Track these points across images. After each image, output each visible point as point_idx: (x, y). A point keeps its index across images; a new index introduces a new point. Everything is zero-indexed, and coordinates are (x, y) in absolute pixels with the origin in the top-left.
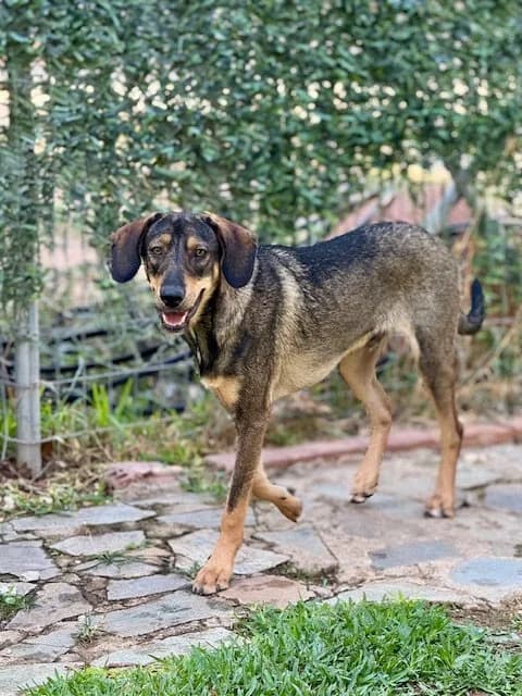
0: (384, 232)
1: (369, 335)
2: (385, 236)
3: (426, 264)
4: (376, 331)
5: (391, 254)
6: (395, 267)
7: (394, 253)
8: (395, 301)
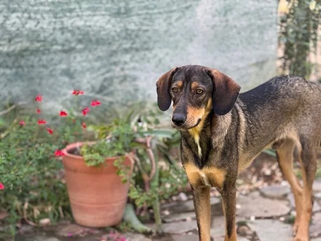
0: (283, 84)
1: (273, 143)
2: (283, 86)
3: (307, 100)
4: (277, 139)
5: (287, 97)
6: (290, 104)
7: (289, 95)
8: (288, 122)
